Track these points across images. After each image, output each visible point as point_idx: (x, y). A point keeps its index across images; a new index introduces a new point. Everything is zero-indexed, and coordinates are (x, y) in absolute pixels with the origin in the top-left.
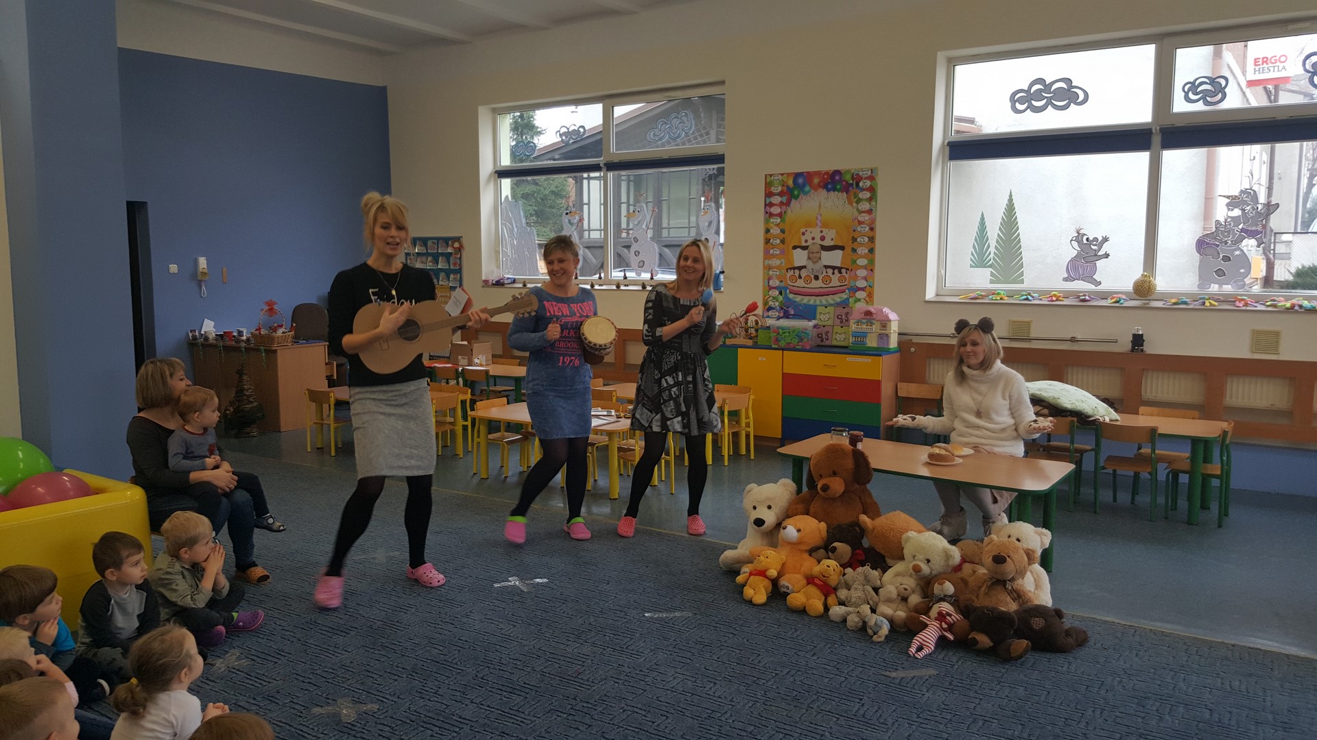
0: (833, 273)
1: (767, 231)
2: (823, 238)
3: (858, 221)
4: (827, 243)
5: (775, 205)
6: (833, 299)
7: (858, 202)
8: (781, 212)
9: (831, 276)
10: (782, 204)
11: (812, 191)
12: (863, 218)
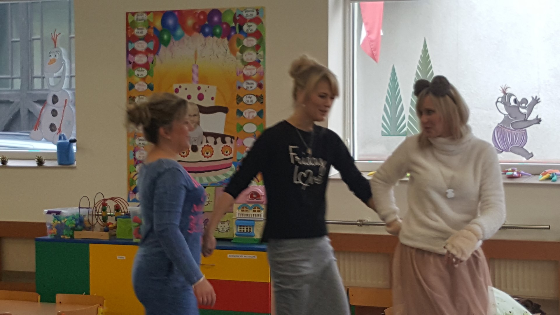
0: (215, 143)
1: (131, 86)
2: (201, 97)
3: (244, 74)
4: (207, 103)
5: (140, 52)
6: (216, 177)
7: (242, 51)
8: (148, 61)
9: (213, 146)
10: (148, 50)
11: (186, 35)
12: (248, 71)
